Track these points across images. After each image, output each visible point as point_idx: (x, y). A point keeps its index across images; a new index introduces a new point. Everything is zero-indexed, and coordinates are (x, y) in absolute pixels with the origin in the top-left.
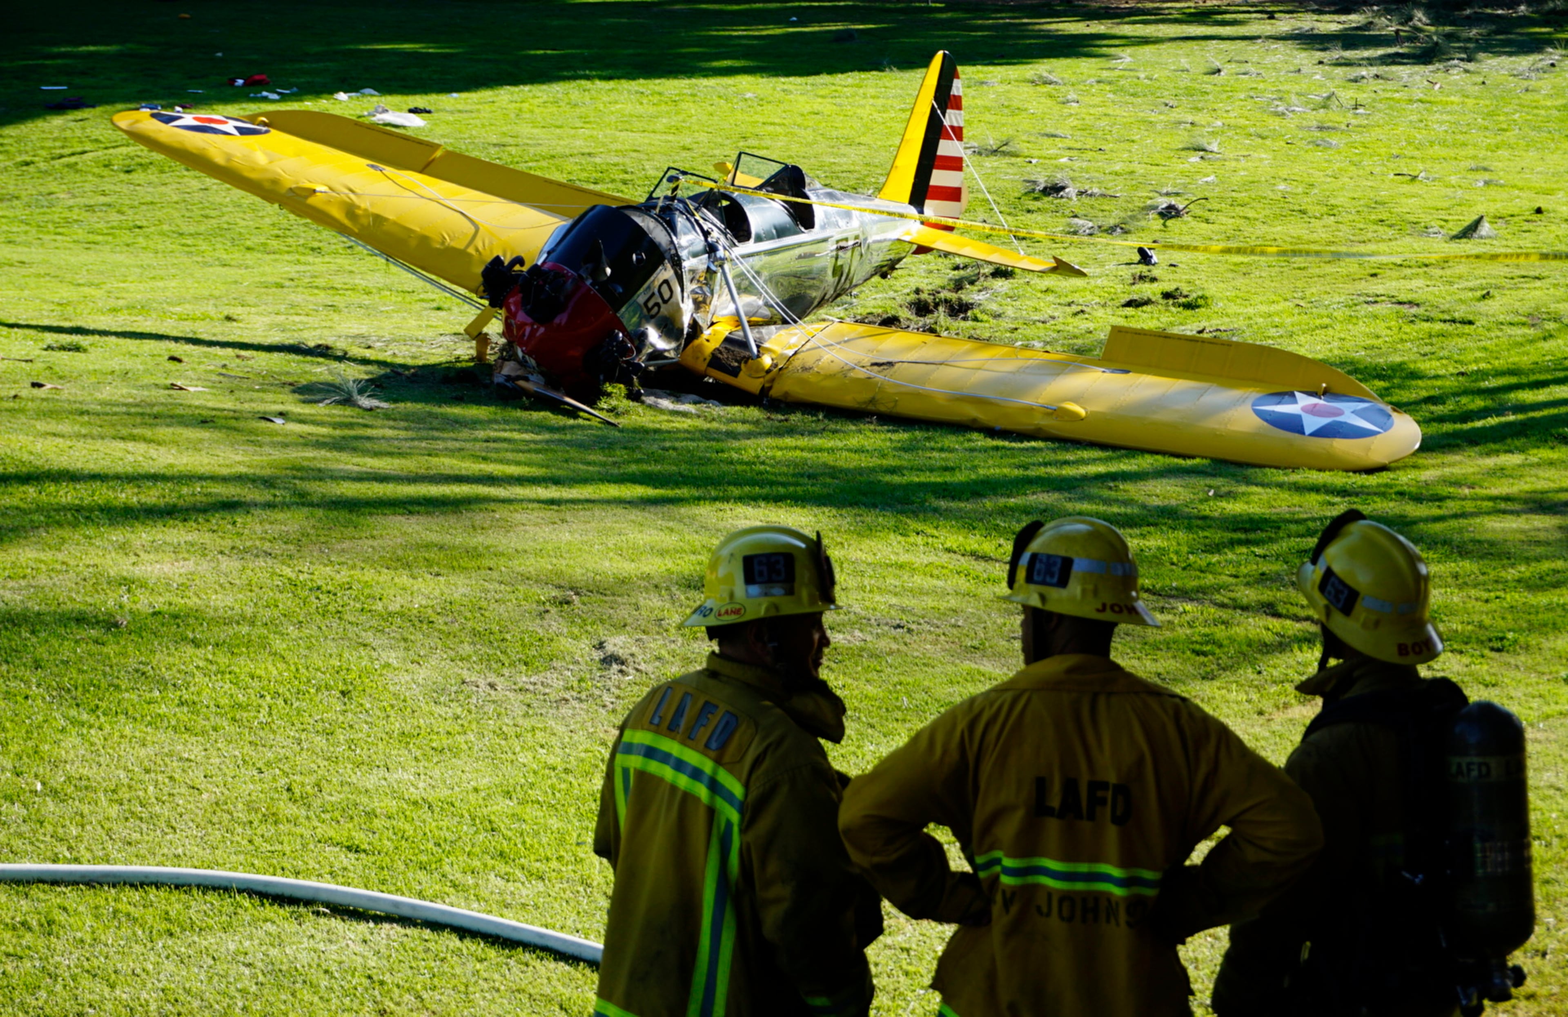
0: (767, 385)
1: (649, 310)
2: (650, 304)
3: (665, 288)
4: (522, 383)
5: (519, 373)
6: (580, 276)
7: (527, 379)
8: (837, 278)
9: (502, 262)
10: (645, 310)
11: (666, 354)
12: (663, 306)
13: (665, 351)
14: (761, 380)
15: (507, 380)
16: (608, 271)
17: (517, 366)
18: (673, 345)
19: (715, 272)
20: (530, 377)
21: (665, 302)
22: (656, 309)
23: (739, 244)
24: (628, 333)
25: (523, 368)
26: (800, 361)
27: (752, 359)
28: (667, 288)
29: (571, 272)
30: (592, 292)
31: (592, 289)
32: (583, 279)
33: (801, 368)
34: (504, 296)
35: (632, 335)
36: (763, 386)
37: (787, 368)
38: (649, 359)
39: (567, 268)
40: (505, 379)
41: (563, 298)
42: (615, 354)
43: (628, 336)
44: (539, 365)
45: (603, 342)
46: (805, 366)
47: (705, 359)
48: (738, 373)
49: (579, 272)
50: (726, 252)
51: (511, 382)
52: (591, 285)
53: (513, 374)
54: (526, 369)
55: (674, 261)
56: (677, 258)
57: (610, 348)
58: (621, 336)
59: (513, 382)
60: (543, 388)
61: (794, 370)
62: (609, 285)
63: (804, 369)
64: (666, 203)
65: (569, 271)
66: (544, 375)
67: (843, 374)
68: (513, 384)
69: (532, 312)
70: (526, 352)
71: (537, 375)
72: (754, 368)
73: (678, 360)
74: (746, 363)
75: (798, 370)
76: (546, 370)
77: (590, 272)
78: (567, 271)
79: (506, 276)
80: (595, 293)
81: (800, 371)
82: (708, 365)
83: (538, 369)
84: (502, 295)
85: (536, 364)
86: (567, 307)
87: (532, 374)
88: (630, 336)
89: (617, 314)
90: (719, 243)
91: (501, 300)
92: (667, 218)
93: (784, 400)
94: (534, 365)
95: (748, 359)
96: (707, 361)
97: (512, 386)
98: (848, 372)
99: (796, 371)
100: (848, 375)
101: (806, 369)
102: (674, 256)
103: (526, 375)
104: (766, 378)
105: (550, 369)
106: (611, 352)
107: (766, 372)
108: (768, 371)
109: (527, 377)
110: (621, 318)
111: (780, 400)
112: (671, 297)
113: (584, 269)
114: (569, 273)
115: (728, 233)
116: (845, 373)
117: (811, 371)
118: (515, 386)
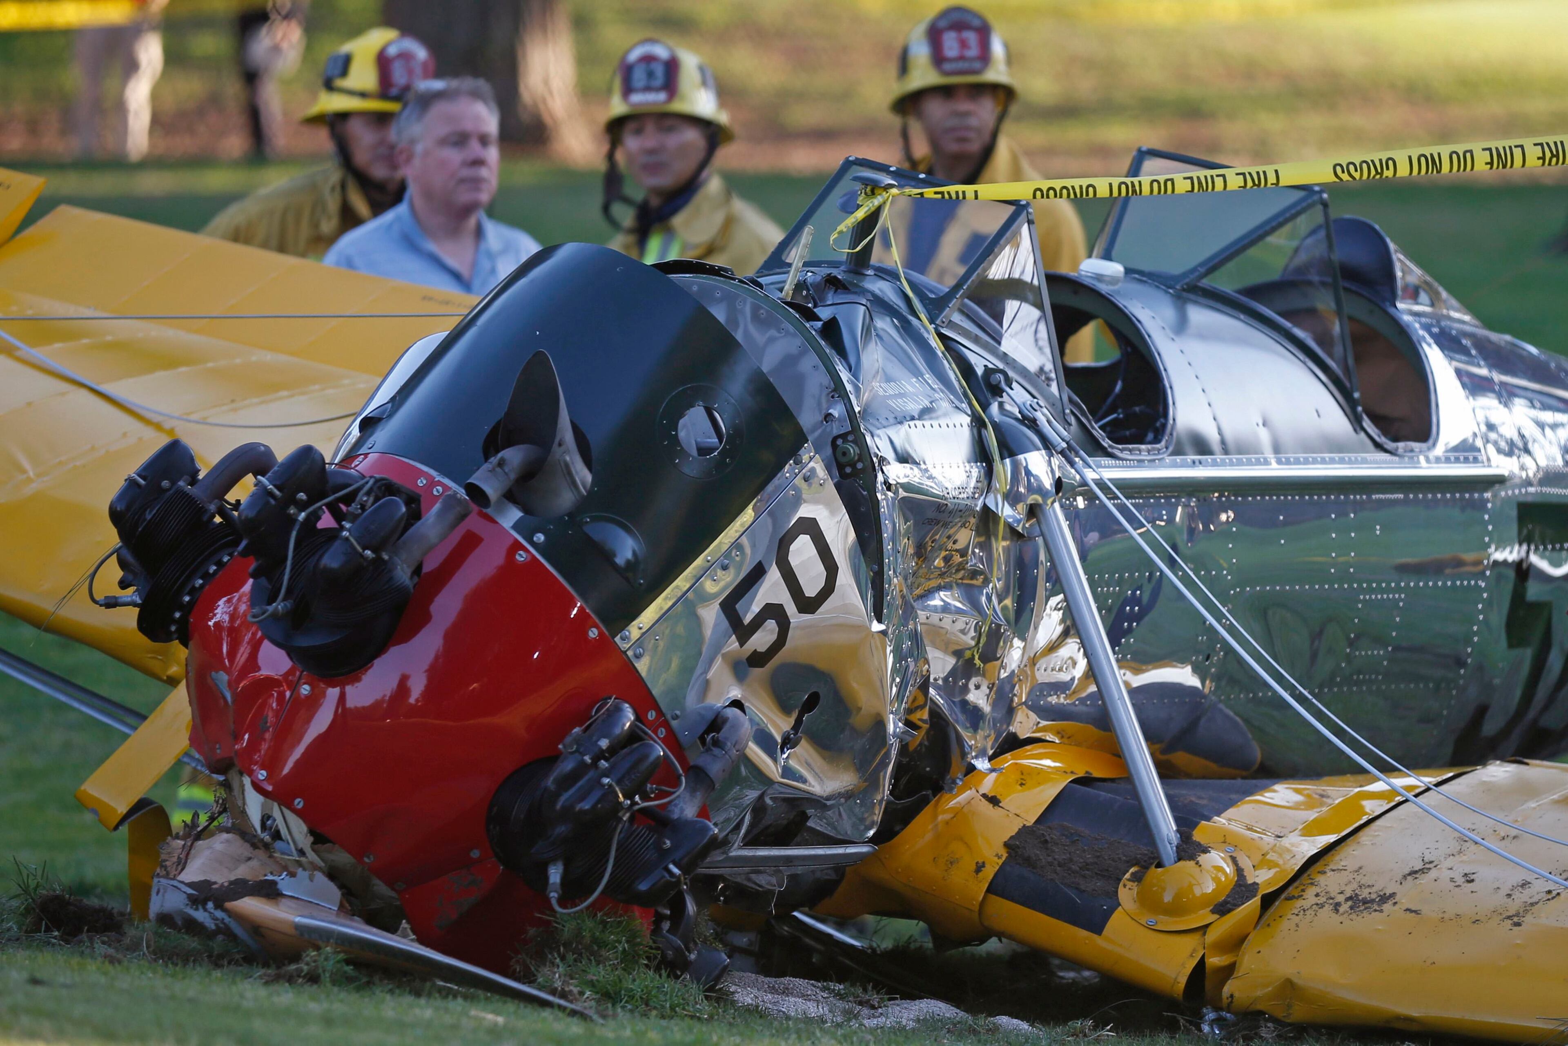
0: (1215, 961)
1: (744, 632)
2: (748, 609)
3: (803, 552)
4: (252, 906)
5: (243, 872)
6: (475, 493)
7: (269, 891)
8: (1527, 654)
9: (191, 471)
10: (724, 630)
11: (817, 821)
12: (798, 622)
13: (819, 803)
14: (1195, 939)
15: (196, 901)
16: (582, 476)
17: (244, 849)
20: (285, 884)
21: (808, 605)
22: (770, 628)
23: (1116, 449)
24: (660, 713)
25: (261, 854)
26: (1343, 877)
27: (1160, 865)
28: (812, 551)
29: (446, 488)
30: (521, 557)
31: (521, 547)
32: (489, 511)
33: (1350, 898)
34: (193, 591)
35: (674, 723)
36: (1202, 962)
37: (1290, 898)
38: (752, 841)
39: (432, 472)
40: (190, 896)
41: (416, 580)
42: (606, 781)
43: (660, 725)
44: (319, 838)
45: (561, 740)
46: (1364, 894)
47: (980, 867)
48: (1106, 916)
49: (474, 479)
50: (1056, 461)
51: (210, 905)
52: (516, 527)
53: (221, 878)
54: (271, 857)
55: (843, 460)
56: (852, 450)
57: (587, 759)
58: (629, 716)
59: (219, 906)
60: (334, 918)
61: (1322, 906)
62: (587, 529)
63: (1358, 903)
64: (824, 271)
65: (440, 483)
66: (333, 874)
67: (1509, 917)
68: (219, 914)
69: (304, 641)
70: (270, 788)
71: (311, 879)
72: (1168, 898)
73: (864, 849)
74: (1137, 878)
75: (1337, 905)
76: (342, 857)
77: (513, 476)
78: (432, 483)
79: (205, 518)
80: (534, 557)
81: (1345, 907)
82: (989, 890)
83: (312, 856)
84: (187, 590)
85: (311, 839)
86: (425, 618)
87: (292, 875)
88: (666, 724)
89: (617, 639)
90: (1032, 424)
91: (181, 607)
92: (825, 313)
93: (1280, 1014)
94: (300, 846)
95: (1146, 868)
96: (989, 872)
97: (215, 919)
98: (1526, 911)
99: (1328, 908)
100: (1528, 919)
101: (1365, 902)
102: (839, 442)
103: (270, 877)
104: (1212, 936)
105: (359, 855)
106: (591, 774)
107: (1213, 912)
108: (1222, 909)
109: (274, 883)
110: (630, 653)
111: (1261, 1013)
112: (829, 588)
113: (492, 471)
114: (437, 490)
115: (1071, 400)
116: (1517, 915)
117: (1387, 907)
118: (227, 920)
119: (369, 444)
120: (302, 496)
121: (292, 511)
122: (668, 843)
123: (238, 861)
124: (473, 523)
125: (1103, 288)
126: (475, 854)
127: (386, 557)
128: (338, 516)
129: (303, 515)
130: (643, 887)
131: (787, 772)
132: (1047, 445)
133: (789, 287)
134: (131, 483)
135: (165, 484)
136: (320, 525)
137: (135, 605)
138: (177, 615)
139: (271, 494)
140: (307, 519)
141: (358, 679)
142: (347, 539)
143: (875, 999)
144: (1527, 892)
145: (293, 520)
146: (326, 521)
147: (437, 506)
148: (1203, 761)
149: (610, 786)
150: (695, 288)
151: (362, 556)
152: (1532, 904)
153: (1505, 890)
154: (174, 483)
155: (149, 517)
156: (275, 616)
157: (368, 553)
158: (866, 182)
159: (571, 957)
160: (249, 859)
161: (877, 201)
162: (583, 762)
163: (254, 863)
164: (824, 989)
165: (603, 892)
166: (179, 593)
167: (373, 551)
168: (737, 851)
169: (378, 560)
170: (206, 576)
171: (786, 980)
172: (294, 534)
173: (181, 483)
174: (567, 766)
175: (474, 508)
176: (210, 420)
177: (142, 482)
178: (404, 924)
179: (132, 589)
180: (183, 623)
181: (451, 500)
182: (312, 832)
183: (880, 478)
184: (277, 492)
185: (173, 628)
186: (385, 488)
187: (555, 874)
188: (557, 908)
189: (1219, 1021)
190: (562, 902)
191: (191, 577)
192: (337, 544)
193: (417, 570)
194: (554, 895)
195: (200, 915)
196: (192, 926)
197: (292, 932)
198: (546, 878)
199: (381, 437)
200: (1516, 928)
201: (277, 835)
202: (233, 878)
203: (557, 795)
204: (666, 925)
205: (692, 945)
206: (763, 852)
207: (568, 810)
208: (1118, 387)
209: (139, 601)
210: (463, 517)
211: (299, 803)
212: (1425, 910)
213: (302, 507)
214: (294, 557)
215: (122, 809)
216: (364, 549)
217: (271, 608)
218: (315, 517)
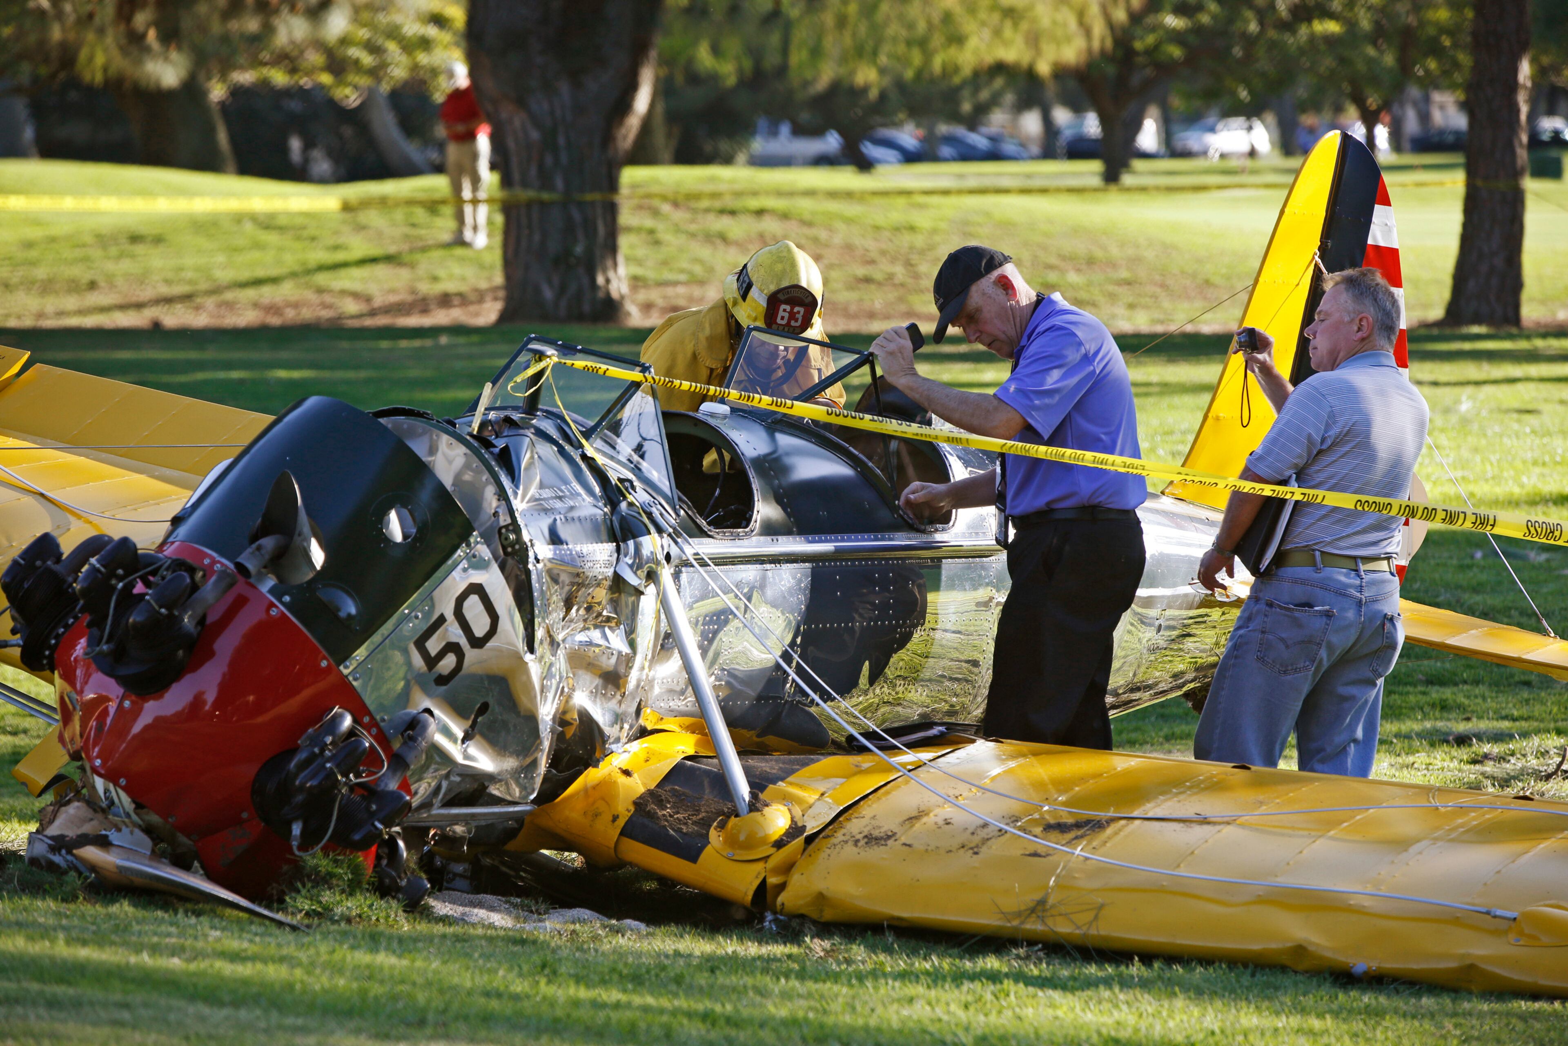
0: (773, 880)
1: (431, 662)
2: (434, 646)
3: (473, 607)
4: (91, 853)
5: (87, 828)
6: (241, 569)
7: (103, 842)
9: (57, 554)
10: (418, 661)
11: (495, 790)
12: (471, 655)
13: (491, 778)
14: (760, 866)
15: (54, 849)
16: (318, 556)
17: (89, 813)
18: (510, 763)
19: (639, 593)
20: (114, 837)
21: (478, 643)
22: (451, 659)
23: (713, 531)
24: (372, 718)
25: (100, 816)
26: (864, 822)
27: (737, 816)
28: (480, 607)
29: (222, 564)
30: (274, 612)
31: (272, 605)
32: (252, 580)
33: (866, 837)
34: (57, 637)
35: (382, 724)
36: (764, 882)
37: (828, 837)
38: (450, 803)
39: (214, 554)
40: (50, 846)
41: (199, 628)
42: (328, 765)
43: (373, 726)
44: (139, 806)
45: (299, 738)
46: (876, 833)
47: (615, 818)
48: (700, 850)
49: (239, 560)
50: (666, 540)
51: (63, 852)
52: (272, 591)
53: (72, 833)
54: (106, 818)
55: (505, 543)
56: (512, 537)
57: (316, 750)
58: (347, 722)
59: (69, 852)
60: (147, 862)
61: (846, 842)
62: (319, 594)
63: (871, 840)
64: (502, 414)
65: (219, 562)
66: (148, 830)
67: (972, 848)
68: (69, 857)
69: (124, 671)
70: (103, 772)
71: (132, 833)
72: (742, 838)
73: (528, 808)
74: (722, 826)
75: (856, 842)
76: (154, 818)
77: (267, 557)
78: (214, 562)
79: (65, 586)
80: (283, 613)
81: (862, 843)
82: (624, 833)
83: (134, 817)
84: (54, 634)
85: (133, 806)
86: (210, 654)
87: (119, 830)
88: (376, 725)
89: (341, 668)
90: (650, 515)
91: (50, 647)
92: (501, 443)
93: (814, 915)
94: (127, 810)
95: (729, 817)
96: (621, 822)
97: (67, 861)
98: (983, 844)
99: (850, 843)
100: (984, 850)
101: (876, 839)
102: (504, 531)
103: (104, 832)
104: (772, 863)
105: (164, 815)
106: (319, 761)
107: (773, 846)
108: (779, 844)
109: (106, 836)
110: (351, 678)
111: (802, 916)
112: (493, 631)
113: (252, 553)
114: (218, 567)
115: (680, 499)
116: (977, 846)
117: (890, 842)
118: (75, 861)
119: (174, 535)
120: (120, 572)
121: (113, 582)
122: (374, 807)
123: (84, 821)
124: (240, 588)
125: (712, 422)
126: (245, 815)
127: (176, 613)
128: (148, 584)
129: (121, 585)
130: (357, 837)
131: (467, 757)
132: (660, 530)
133: (476, 426)
134: (15, 563)
135: (38, 563)
136: (136, 591)
137: (18, 645)
138: (47, 653)
139: (98, 570)
140: (124, 587)
141: (161, 697)
142: (148, 601)
143: (543, 907)
144: (986, 830)
145: (114, 588)
146: (139, 588)
147: (214, 578)
148: (791, 743)
149: (331, 768)
150: (405, 426)
151: (159, 613)
152: (988, 839)
153: (971, 830)
154: (44, 562)
155: (26, 586)
156: (101, 653)
157: (163, 610)
158: (535, 352)
159: (309, 885)
160: (92, 820)
161: (542, 365)
162: (314, 753)
163: (95, 823)
164: (506, 902)
165: (329, 840)
166: (48, 638)
167: (167, 609)
168: (435, 811)
169: (170, 616)
170: (66, 626)
171: (481, 896)
172: (114, 598)
173: (49, 563)
174: (302, 756)
175: (240, 579)
176: (117, 517)
177: (22, 562)
178: (196, 864)
179: (18, 636)
180: (50, 658)
181: (224, 574)
182: (134, 801)
183: (531, 554)
184: (102, 569)
185: (45, 662)
186: (179, 565)
187: (297, 829)
188: (297, 852)
189: (776, 920)
190: (300, 848)
191: (56, 627)
192: (142, 604)
193: (201, 621)
194: (295, 844)
195: (56, 859)
196: (52, 867)
197: (115, 870)
198: (290, 831)
199: (183, 530)
200: (975, 856)
201: (112, 803)
202: (79, 832)
203: (296, 775)
204: (384, 862)
205: (403, 875)
206: (455, 811)
207: (302, 787)
208: (718, 492)
209: (21, 643)
210: (231, 585)
211: (123, 782)
212: (916, 845)
213: (120, 579)
214: (114, 615)
215: (43, 782)
216: (161, 607)
217: (98, 649)
218: (131, 585)
